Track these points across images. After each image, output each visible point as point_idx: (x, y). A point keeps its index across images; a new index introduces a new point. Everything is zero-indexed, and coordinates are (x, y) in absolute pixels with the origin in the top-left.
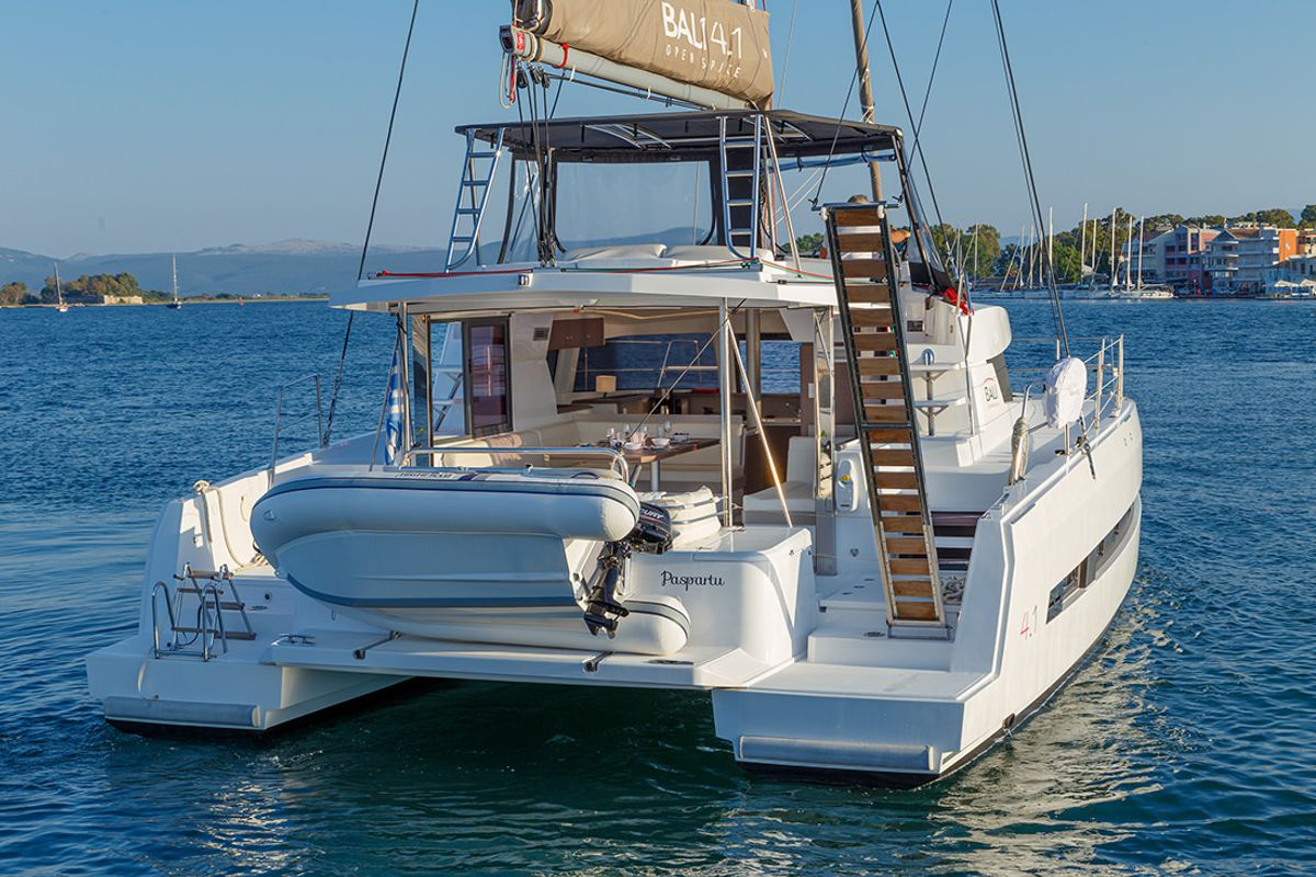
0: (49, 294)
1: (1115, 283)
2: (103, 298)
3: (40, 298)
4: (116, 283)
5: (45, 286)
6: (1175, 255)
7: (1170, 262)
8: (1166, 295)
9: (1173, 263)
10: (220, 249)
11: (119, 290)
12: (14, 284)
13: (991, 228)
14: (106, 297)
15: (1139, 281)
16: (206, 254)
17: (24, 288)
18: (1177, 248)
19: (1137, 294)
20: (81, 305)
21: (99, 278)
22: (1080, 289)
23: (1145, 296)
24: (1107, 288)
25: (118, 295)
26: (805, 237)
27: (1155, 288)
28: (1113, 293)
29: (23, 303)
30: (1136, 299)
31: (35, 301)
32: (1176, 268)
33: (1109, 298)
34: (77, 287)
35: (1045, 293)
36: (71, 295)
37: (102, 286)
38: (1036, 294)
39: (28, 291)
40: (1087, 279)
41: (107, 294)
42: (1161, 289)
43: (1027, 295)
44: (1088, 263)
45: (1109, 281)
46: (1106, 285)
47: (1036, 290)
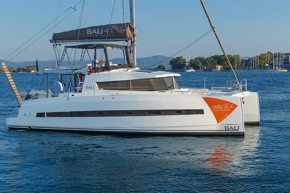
0: (19, 70)
1: (274, 68)
2: (31, 71)
3: (17, 71)
4: (34, 68)
5: (17, 68)
6: (286, 62)
7: (285, 63)
8: (286, 71)
9: (286, 63)
10: (52, 60)
11: (35, 69)
12: (11, 68)
13: (239, 55)
14: (32, 71)
15: (280, 67)
16: (48, 61)
17: (13, 69)
18: (287, 60)
19: (279, 70)
20: (26, 72)
21: (30, 66)
22: (266, 69)
23: (281, 71)
24: (272, 69)
25: (35, 70)
26: (197, 57)
27: (283, 69)
28: (273, 70)
29: (13, 72)
30: (279, 71)
31: (16, 71)
32: (286, 65)
33: (273, 71)
34: (25, 68)
35: (257, 70)
36: (24, 70)
37: (31, 68)
38: (255, 70)
39: (14, 69)
40: (267, 67)
41: (32, 70)
42: (285, 69)
43: (253, 70)
44: (267, 63)
45: (272, 67)
46: (271, 68)
47: (255, 69)
